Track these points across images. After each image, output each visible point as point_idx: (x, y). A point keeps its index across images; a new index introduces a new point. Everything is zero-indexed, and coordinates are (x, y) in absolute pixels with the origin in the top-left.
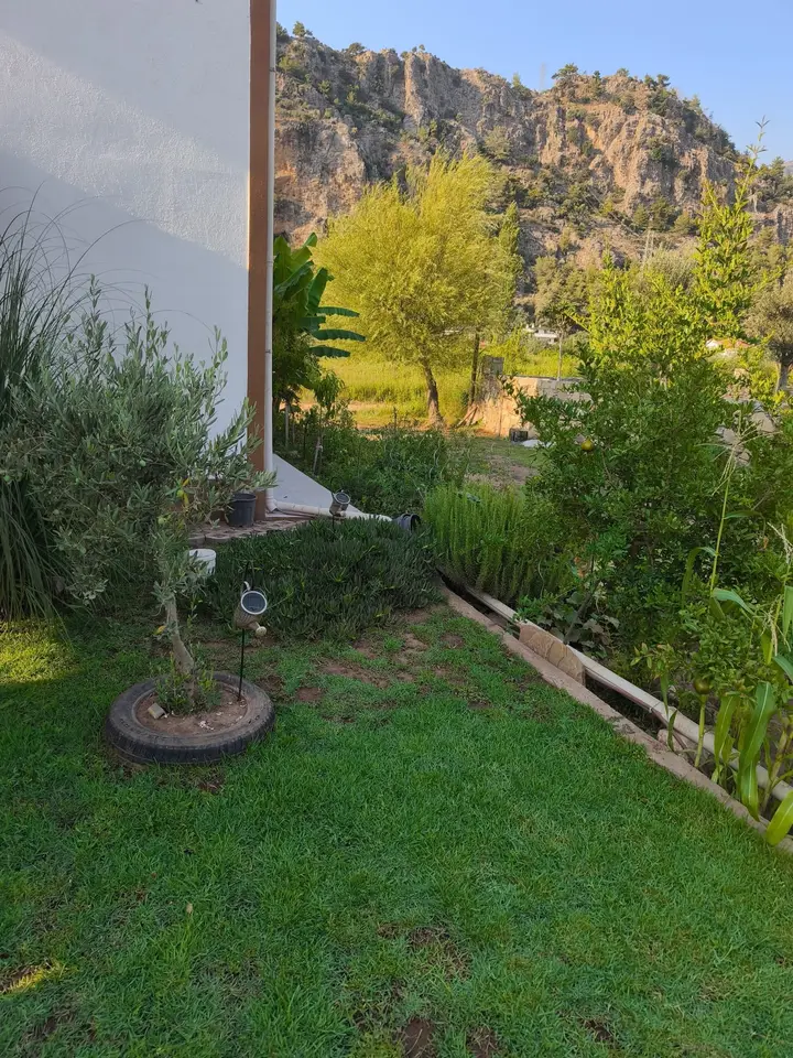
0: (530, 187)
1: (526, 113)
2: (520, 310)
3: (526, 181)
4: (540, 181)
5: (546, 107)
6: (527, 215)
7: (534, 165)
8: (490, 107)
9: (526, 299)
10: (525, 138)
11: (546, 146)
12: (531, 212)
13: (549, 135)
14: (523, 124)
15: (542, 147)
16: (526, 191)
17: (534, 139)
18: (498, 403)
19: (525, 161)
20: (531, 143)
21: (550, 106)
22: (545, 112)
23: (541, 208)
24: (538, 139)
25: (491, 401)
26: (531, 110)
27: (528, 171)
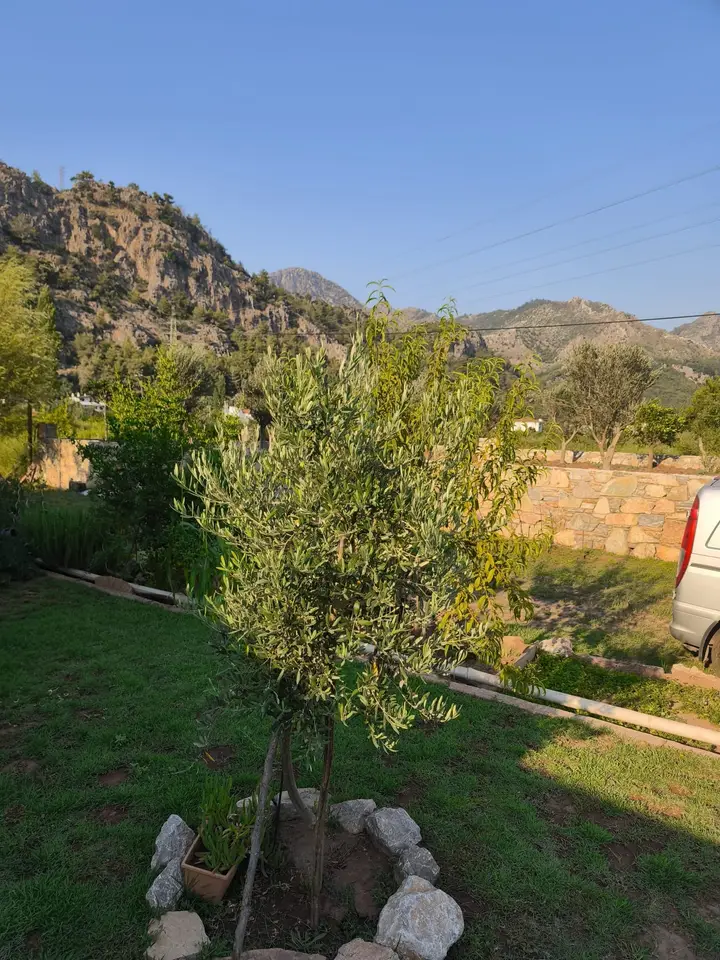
0: (61, 270)
1: (49, 206)
2: (64, 380)
3: (56, 265)
4: (70, 267)
5: (67, 204)
6: (61, 295)
7: (63, 253)
8: (12, 195)
9: (69, 370)
10: (49, 227)
11: (72, 237)
12: (64, 293)
13: (73, 228)
14: (48, 215)
15: (68, 238)
16: (57, 273)
17: (60, 230)
18: (56, 461)
19: (53, 248)
20: (57, 232)
21: (72, 204)
22: (68, 208)
23: (74, 291)
24: (63, 230)
25: (49, 460)
26: (54, 204)
27: (58, 257)
